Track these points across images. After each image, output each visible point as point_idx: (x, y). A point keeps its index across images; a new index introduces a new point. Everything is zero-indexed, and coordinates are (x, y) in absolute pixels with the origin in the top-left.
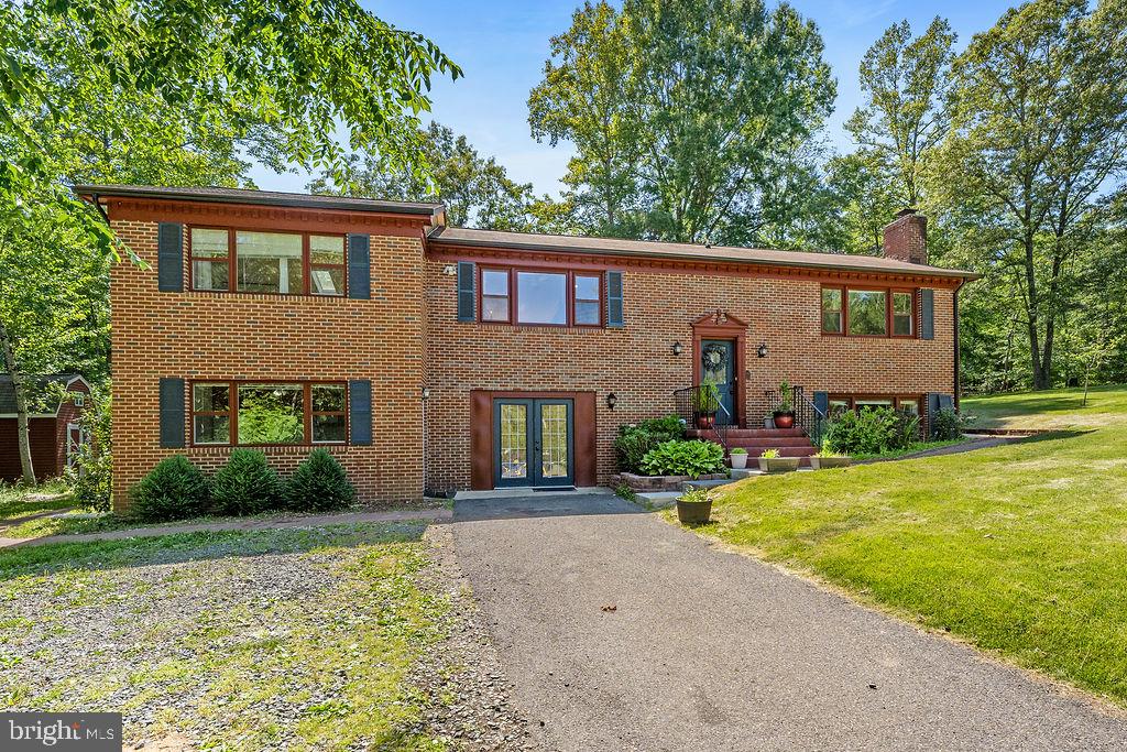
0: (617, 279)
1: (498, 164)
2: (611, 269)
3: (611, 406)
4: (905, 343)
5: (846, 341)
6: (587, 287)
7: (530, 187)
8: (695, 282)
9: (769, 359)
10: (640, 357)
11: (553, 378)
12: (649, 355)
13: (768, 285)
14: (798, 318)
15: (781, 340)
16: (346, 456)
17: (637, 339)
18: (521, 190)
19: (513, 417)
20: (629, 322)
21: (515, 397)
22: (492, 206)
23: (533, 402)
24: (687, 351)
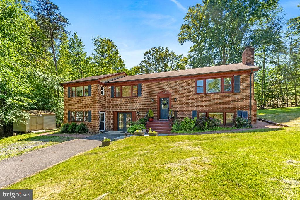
0: (140, 85)
1: (173, 52)
2: (138, 83)
3: (139, 114)
4: (227, 94)
5: (204, 95)
6: (135, 88)
7: (182, 55)
8: (158, 84)
9: (178, 102)
10: (145, 103)
11: (127, 108)
12: (147, 102)
13: (178, 82)
14: (187, 90)
15: (182, 97)
16: (88, 124)
17: (144, 99)
18: (180, 56)
19: (121, 117)
20: (143, 95)
21: (121, 112)
22: (173, 62)
23: (125, 113)
24: (156, 101)
